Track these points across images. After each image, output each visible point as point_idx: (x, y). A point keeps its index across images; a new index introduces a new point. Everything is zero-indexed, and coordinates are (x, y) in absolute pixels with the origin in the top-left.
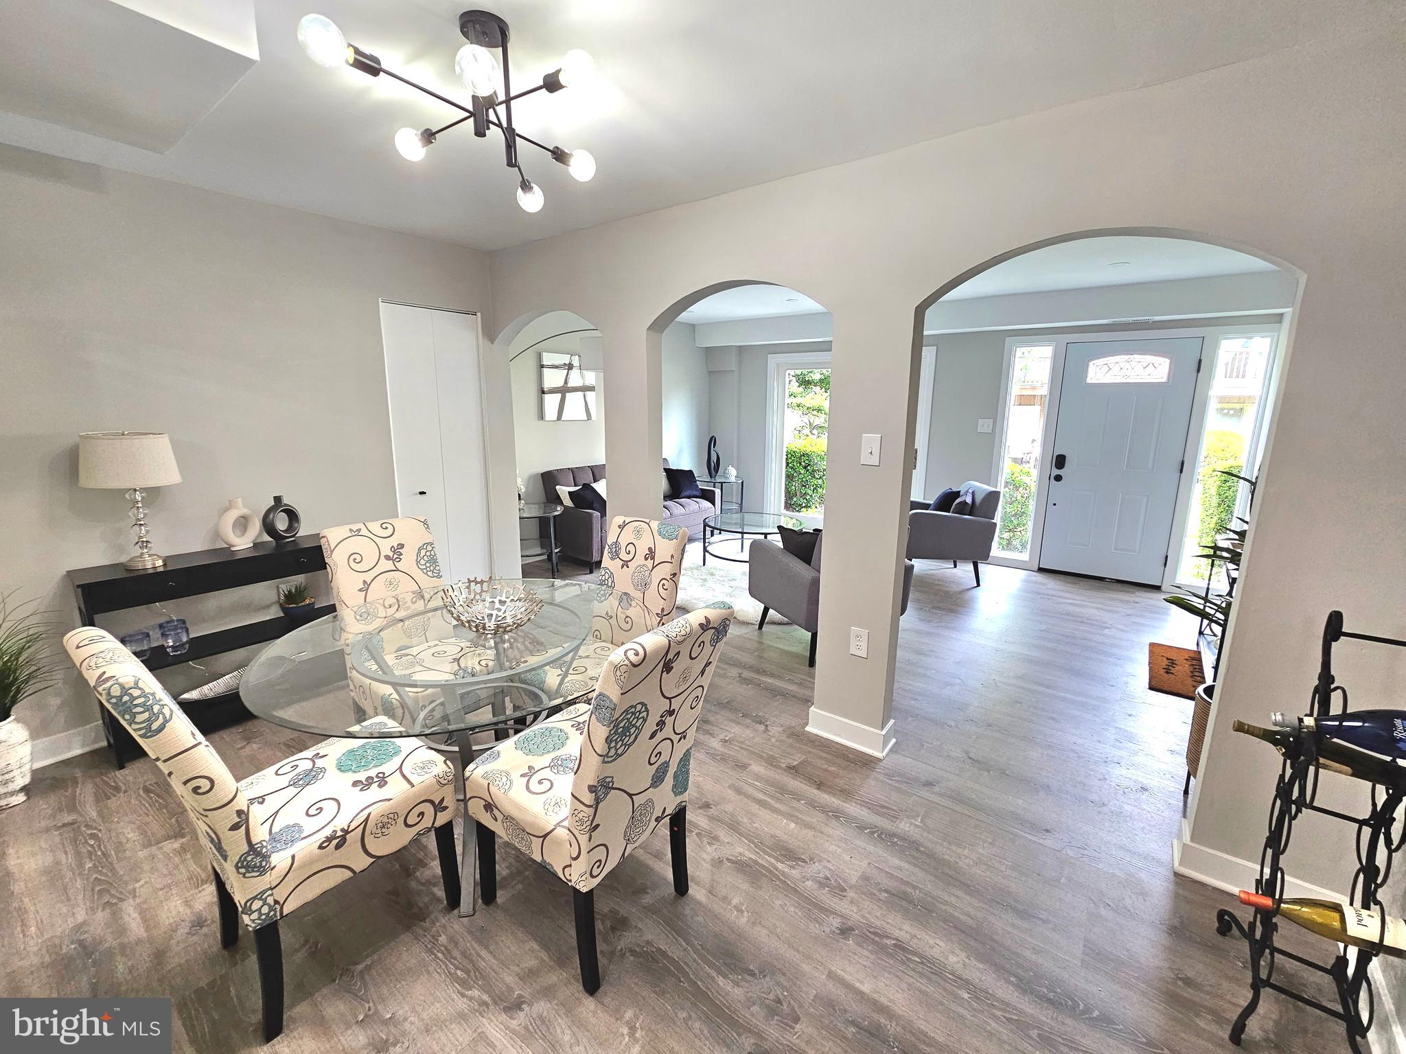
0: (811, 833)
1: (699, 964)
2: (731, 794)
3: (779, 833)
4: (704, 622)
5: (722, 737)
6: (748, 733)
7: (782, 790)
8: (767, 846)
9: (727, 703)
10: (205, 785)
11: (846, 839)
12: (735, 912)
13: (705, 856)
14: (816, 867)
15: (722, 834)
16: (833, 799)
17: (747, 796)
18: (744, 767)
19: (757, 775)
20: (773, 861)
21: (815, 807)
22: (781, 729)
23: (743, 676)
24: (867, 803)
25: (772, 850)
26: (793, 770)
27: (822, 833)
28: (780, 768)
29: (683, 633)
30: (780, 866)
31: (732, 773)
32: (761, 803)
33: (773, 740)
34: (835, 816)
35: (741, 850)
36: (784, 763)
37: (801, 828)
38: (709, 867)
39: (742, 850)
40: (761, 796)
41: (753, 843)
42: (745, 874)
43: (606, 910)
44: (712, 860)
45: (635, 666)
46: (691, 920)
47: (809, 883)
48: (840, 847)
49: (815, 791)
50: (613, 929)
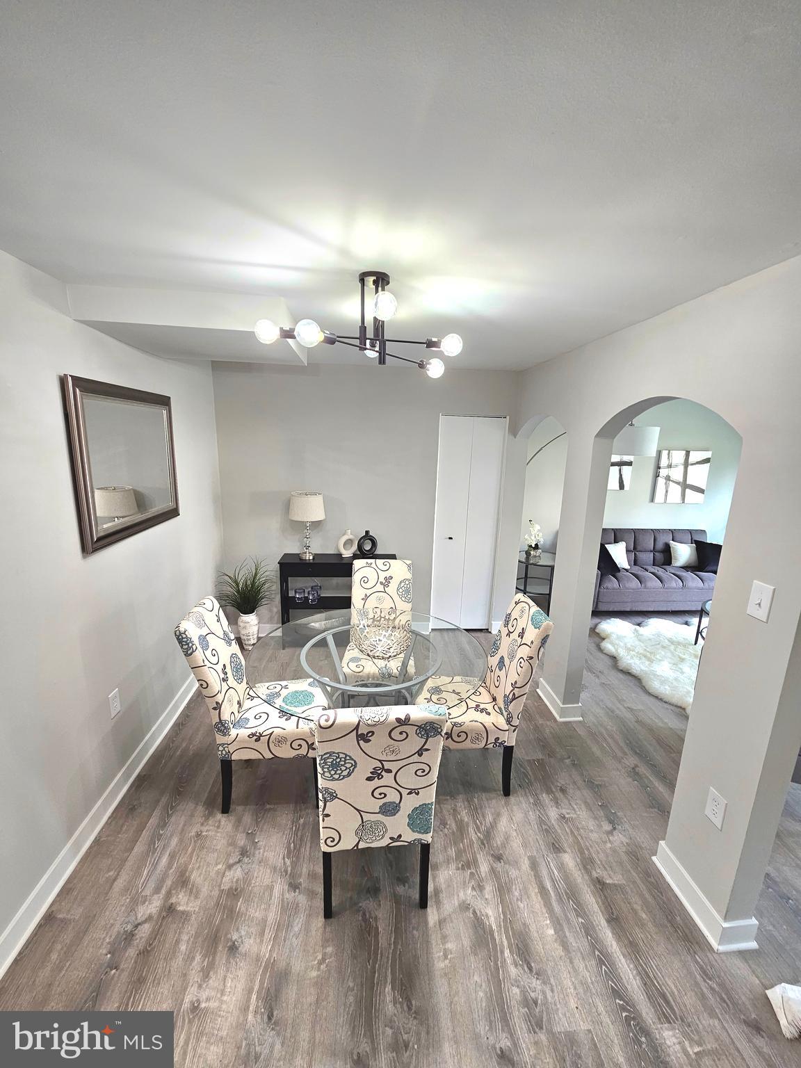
0: (560, 951)
1: (387, 962)
2: (525, 865)
3: (533, 928)
4: (403, 718)
5: (564, 811)
6: (591, 824)
7: (572, 893)
8: (512, 928)
9: (597, 785)
10: (205, 686)
11: (588, 987)
12: (442, 954)
13: (461, 894)
14: (536, 983)
15: (489, 889)
16: (614, 943)
17: (538, 876)
18: (556, 848)
19: (562, 864)
20: (506, 943)
21: (587, 934)
22: (625, 840)
23: (637, 769)
24: (649, 977)
25: (514, 934)
26: (600, 885)
27: (571, 962)
28: (590, 876)
29: (377, 719)
30: (507, 953)
31: (543, 847)
32: (543, 891)
33: (609, 845)
34: (600, 959)
35: (490, 913)
36: (598, 872)
37: (556, 940)
38: (457, 904)
39: (492, 914)
40: (548, 885)
41: (504, 915)
42: (475, 933)
43: (375, 875)
44: (464, 902)
45: (321, 727)
46: (411, 928)
47: (516, 990)
48: (575, 988)
49: (603, 923)
50: (368, 891)
